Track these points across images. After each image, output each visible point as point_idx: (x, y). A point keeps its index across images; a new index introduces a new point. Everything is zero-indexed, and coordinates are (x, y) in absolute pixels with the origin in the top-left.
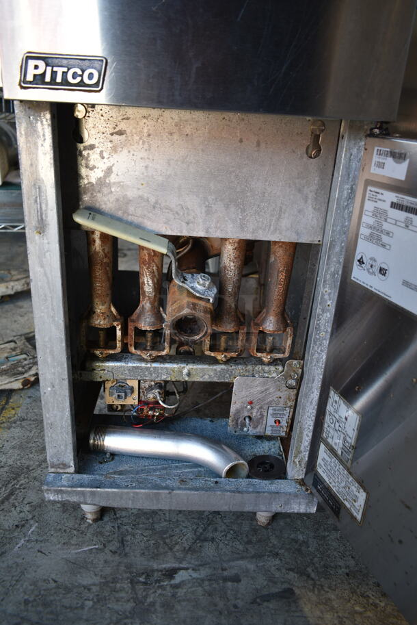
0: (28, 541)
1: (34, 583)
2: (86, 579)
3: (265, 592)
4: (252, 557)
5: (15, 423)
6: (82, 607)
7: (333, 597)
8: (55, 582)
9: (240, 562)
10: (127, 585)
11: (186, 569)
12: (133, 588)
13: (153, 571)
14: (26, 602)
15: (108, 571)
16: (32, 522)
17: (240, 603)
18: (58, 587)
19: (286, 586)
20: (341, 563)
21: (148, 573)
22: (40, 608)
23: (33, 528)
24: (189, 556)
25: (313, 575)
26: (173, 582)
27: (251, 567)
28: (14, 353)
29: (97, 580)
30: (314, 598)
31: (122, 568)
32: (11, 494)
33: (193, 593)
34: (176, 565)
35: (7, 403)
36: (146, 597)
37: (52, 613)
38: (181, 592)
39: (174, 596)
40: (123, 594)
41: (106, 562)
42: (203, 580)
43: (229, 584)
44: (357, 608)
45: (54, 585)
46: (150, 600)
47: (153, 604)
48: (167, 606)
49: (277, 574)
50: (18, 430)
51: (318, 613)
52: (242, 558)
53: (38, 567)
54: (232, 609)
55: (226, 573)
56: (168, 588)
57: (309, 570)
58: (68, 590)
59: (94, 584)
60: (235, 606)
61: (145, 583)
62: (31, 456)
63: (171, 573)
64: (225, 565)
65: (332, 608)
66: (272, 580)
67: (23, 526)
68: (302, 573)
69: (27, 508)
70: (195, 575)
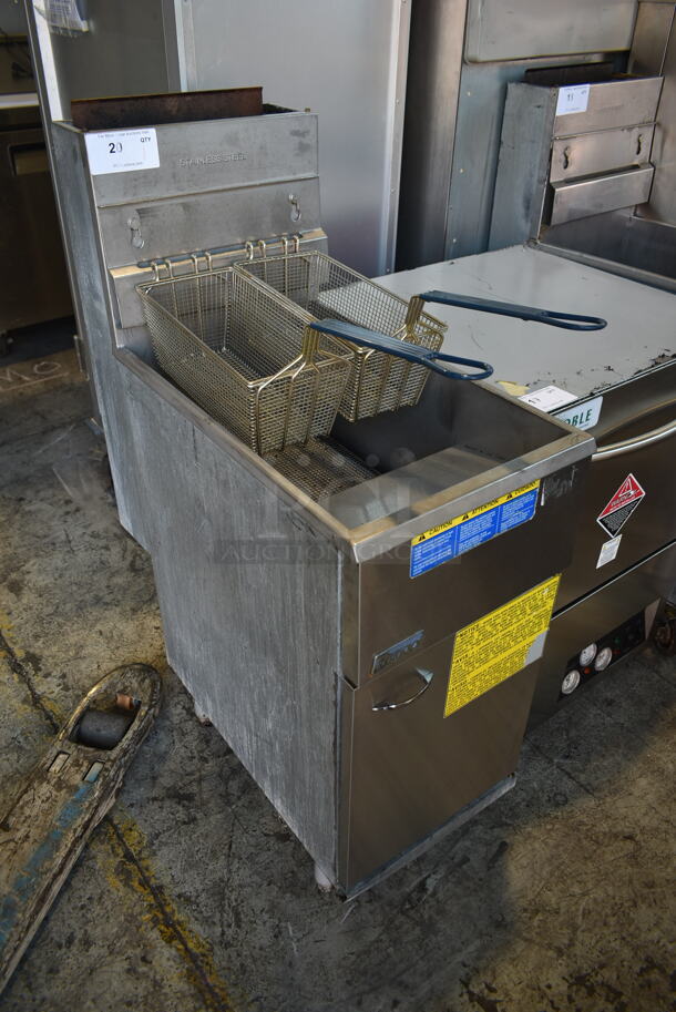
0: (298, 941)
1: (339, 966)
2: (372, 935)
3: (490, 856)
4: (463, 836)
5: (153, 844)
6: (389, 955)
7: (530, 829)
8: (352, 954)
9: (458, 845)
10: (402, 918)
11: (429, 876)
12: (408, 916)
13: (409, 895)
14: (348, 983)
15: (379, 918)
16: (283, 924)
17: (482, 875)
18: (358, 956)
19: (498, 842)
20: (519, 800)
21: (408, 898)
22: (363, 979)
23: (290, 928)
24: (422, 866)
25: (509, 822)
26: (429, 893)
27: (468, 843)
28: (84, 769)
29: (379, 930)
30: (521, 839)
31: (387, 908)
32: (237, 915)
33: (448, 890)
34: (420, 879)
35: (115, 827)
36: (422, 916)
37: (373, 975)
38: (440, 896)
39: (438, 902)
40: (406, 926)
41: (371, 913)
42: (446, 877)
43: (464, 866)
44: (549, 827)
45: (353, 958)
46: (426, 917)
47: (430, 918)
48: (441, 912)
49: (488, 837)
50: (165, 850)
51: (530, 847)
52: (457, 841)
53: (328, 953)
54: (481, 883)
55: (456, 860)
56: (430, 899)
57: (504, 819)
58: (367, 952)
59: (380, 935)
60: (481, 880)
61: (412, 908)
62: (211, 867)
63: (422, 887)
64: (451, 855)
65: (535, 838)
66: (488, 844)
67: (280, 932)
68: (502, 825)
69: (266, 917)
70: (439, 877)
